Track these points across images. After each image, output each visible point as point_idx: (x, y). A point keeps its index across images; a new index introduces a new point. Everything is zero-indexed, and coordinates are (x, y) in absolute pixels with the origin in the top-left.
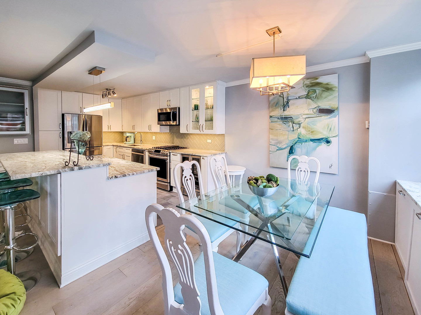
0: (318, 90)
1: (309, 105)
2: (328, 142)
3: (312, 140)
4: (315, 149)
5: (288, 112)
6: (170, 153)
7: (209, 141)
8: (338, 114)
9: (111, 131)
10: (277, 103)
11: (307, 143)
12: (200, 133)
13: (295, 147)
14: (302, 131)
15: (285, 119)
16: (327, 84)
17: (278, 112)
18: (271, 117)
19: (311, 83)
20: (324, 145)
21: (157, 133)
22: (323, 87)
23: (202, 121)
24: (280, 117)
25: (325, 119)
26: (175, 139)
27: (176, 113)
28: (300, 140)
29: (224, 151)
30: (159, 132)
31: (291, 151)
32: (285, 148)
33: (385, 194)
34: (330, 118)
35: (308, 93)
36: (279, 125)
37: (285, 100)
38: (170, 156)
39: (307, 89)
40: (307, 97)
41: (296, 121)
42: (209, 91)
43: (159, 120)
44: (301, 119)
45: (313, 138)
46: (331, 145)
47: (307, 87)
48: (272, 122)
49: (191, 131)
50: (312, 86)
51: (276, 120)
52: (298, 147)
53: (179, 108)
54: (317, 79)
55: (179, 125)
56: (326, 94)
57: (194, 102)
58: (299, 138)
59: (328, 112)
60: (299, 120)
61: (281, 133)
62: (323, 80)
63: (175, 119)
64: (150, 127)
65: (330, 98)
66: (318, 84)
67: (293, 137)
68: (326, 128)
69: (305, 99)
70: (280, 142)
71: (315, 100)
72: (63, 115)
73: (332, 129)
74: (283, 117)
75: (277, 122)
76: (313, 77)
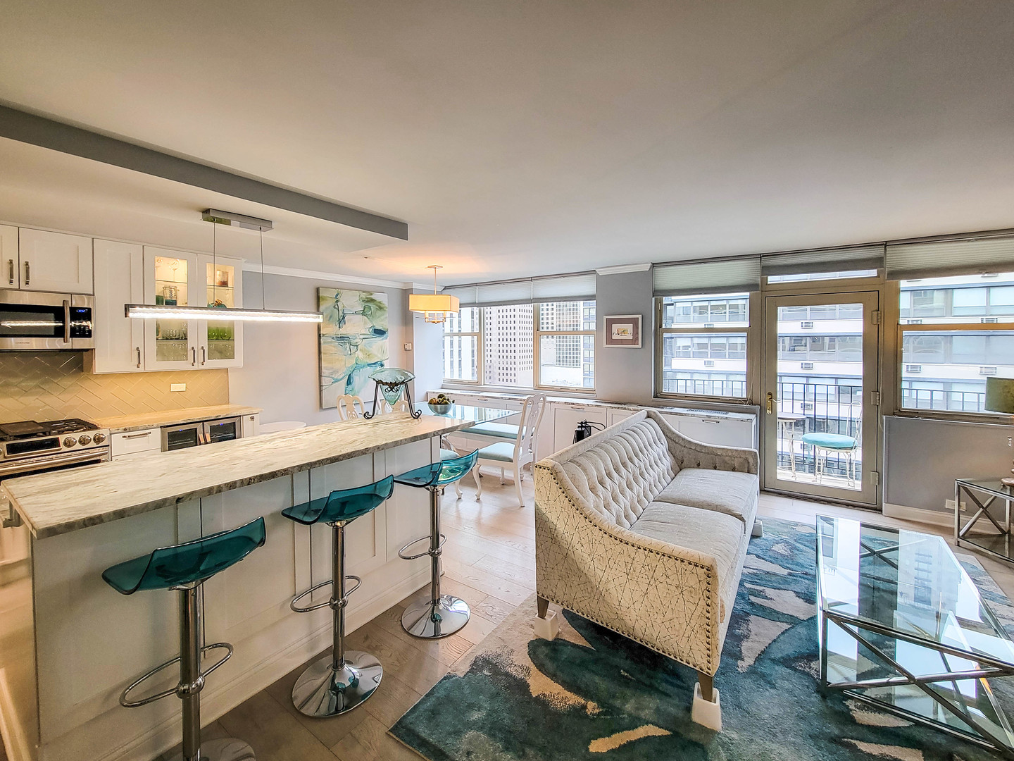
0: (373, 307)
1: (365, 323)
2: (382, 365)
3: (368, 365)
5: (345, 330)
8: (389, 336)
10: (331, 317)
11: (365, 369)
13: (352, 375)
14: (359, 354)
15: (341, 339)
16: (380, 302)
17: (333, 330)
18: (323, 335)
19: (367, 298)
22: (377, 305)
23: (198, 340)
24: (335, 336)
25: (379, 340)
28: (358, 366)
29: (227, 402)
31: (349, 382)
32: (342, 379)
34: (382, 340)
35: (364, 309)
36: (335, 347)
37: (341, 313)
39: (364, 304)
40: (363, 313)
41: (353, 342)
45: (369, 363)
47: (363, 301)
49: (153, 365)
50: (367, 302)
51: (330, 340)
52: (356, 375)
54: (371, 294)
56: (379, 313)
58: (357, 364)
59: (380, 332)
60: (357, 340)
61: (337, 358)
62: (375, 296)
65: (382, 317)
66: (372, 300)
67: (351, 362)
68: (380, 350)
69: (361, 316)
70: (336, 372)
71: (371, 318)
73: (385, 351)
74: (340, 336)
75: (331, 342)
76: (369, 292)
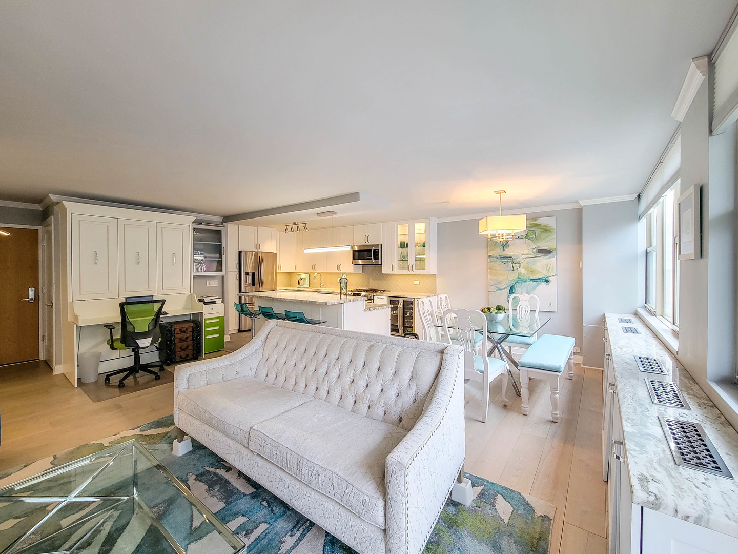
0: (537, 231)
1: (529, 245)
2: (547, 281)
3: (531, 280)
4: (535, 288)
5: (507, 252)
6: (374, 296)
7: (417, 283)
8: (556, 254)
9: (282, 272)
10: (496, 243)
11: (527, 283)
12: (408, 273)
13: (515, 287)
14: (522, 270)
15: (505, 258)
16: (545, 226)
17: (498, 252)
18: (490, 256)
19: (531, 224)
20: (543, 284)
21: (351, 273)
22: (542, 229)
23: (411, 260)
24: (499, 257)
25: (544, 259)
26: (371, 281)
27: (378, 251)
28: (520, 280)
29: (436, 293)
30: (353, 273)
31: (511, 291)
32: (504, 289)
33: (596, 326)
34: (548, 258)
35: (528, 233)
36: (499, 265)
38: (373, 299)
39: (526, 230)
40: (527, 237)
41: (516, 261)
42: (420, 227)
43: (354, 259)
44: (521, 259)
45: (532, 278)
46: (550, 284)
47: (527, 227)
48: (491, 261)
49: (397, 271)
50: (531, 227)
51: (495, 259)
52: (518, 287)
53: (382, 245)
54: (536, 220)
55: (381, 264)
56: (544, 235)
57: (400, 239)
58: (519, 278)
59: (547, 252)
60: (519, 259)
61: (501, 272)
62: (542, 221)
63: (376, 258)
64: (339, 267)
65: (548, 239)
66: (537, 225)
67: (513, 277)
68: (545, 267)
69: (524, 239)
70: (499, 283)
71: (534, 240)
72: (240, 253)
73: (551, 269)
74: (503, 256)
75: (496, 261)
76: (533, 219)
